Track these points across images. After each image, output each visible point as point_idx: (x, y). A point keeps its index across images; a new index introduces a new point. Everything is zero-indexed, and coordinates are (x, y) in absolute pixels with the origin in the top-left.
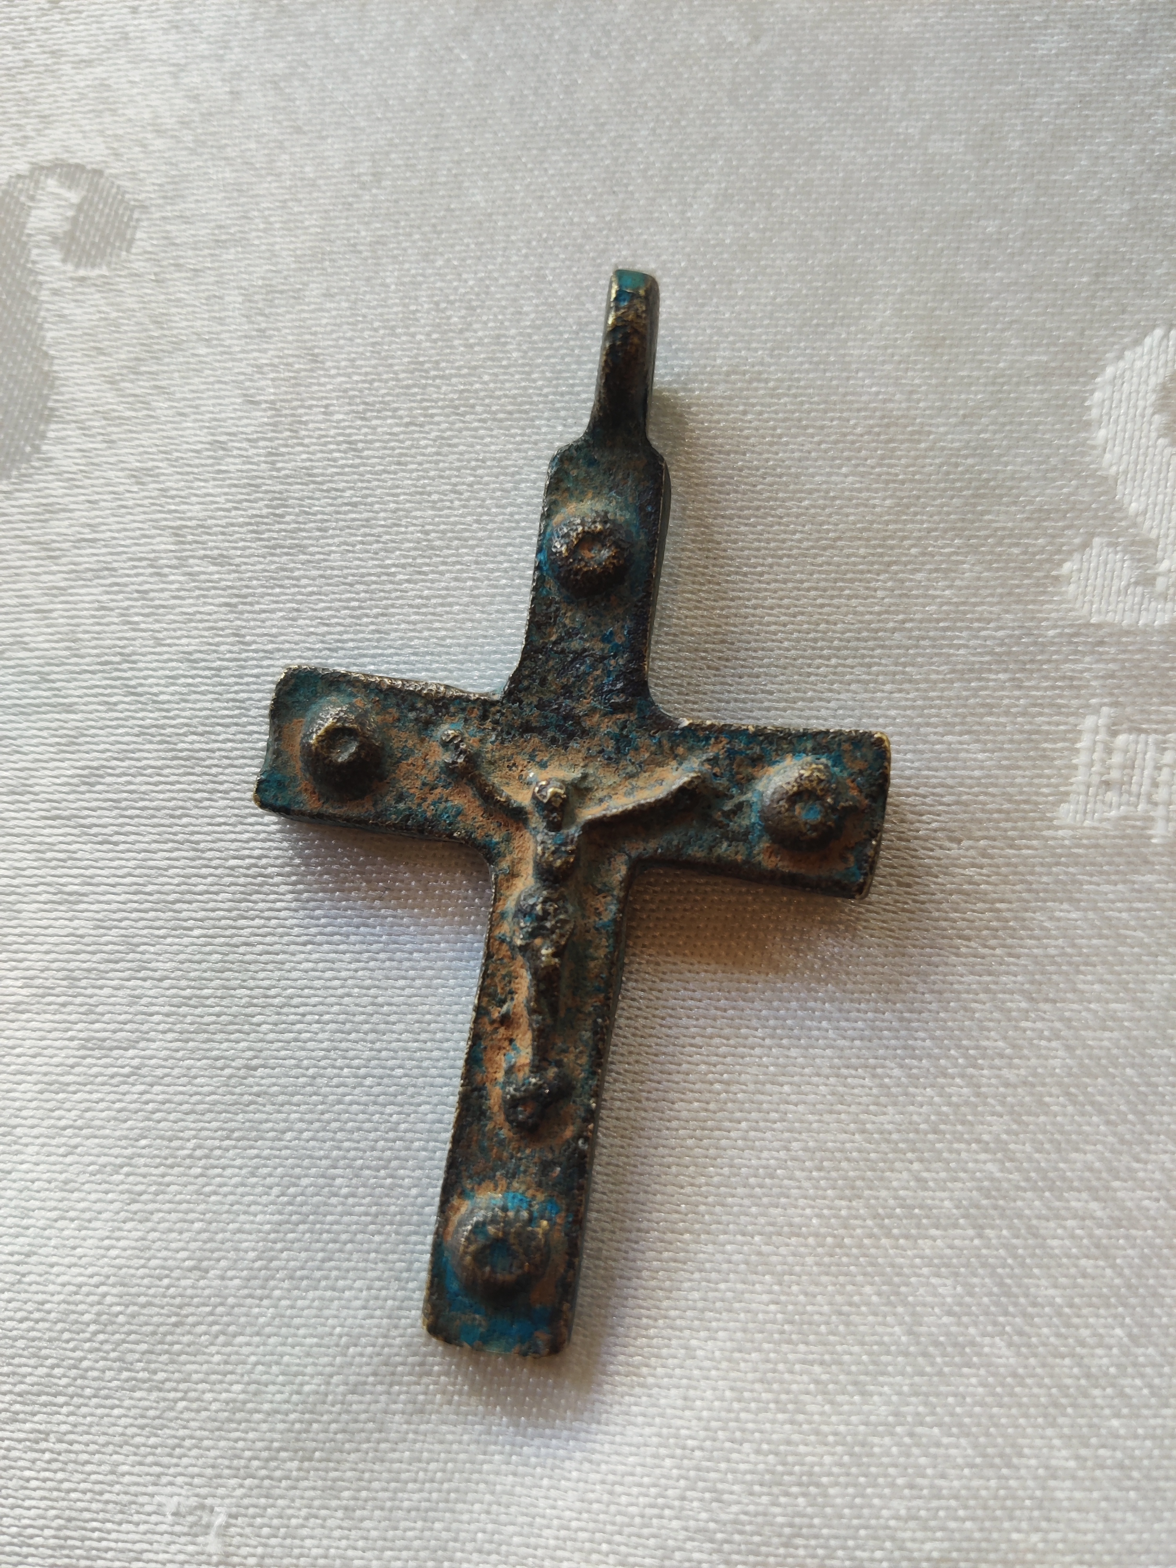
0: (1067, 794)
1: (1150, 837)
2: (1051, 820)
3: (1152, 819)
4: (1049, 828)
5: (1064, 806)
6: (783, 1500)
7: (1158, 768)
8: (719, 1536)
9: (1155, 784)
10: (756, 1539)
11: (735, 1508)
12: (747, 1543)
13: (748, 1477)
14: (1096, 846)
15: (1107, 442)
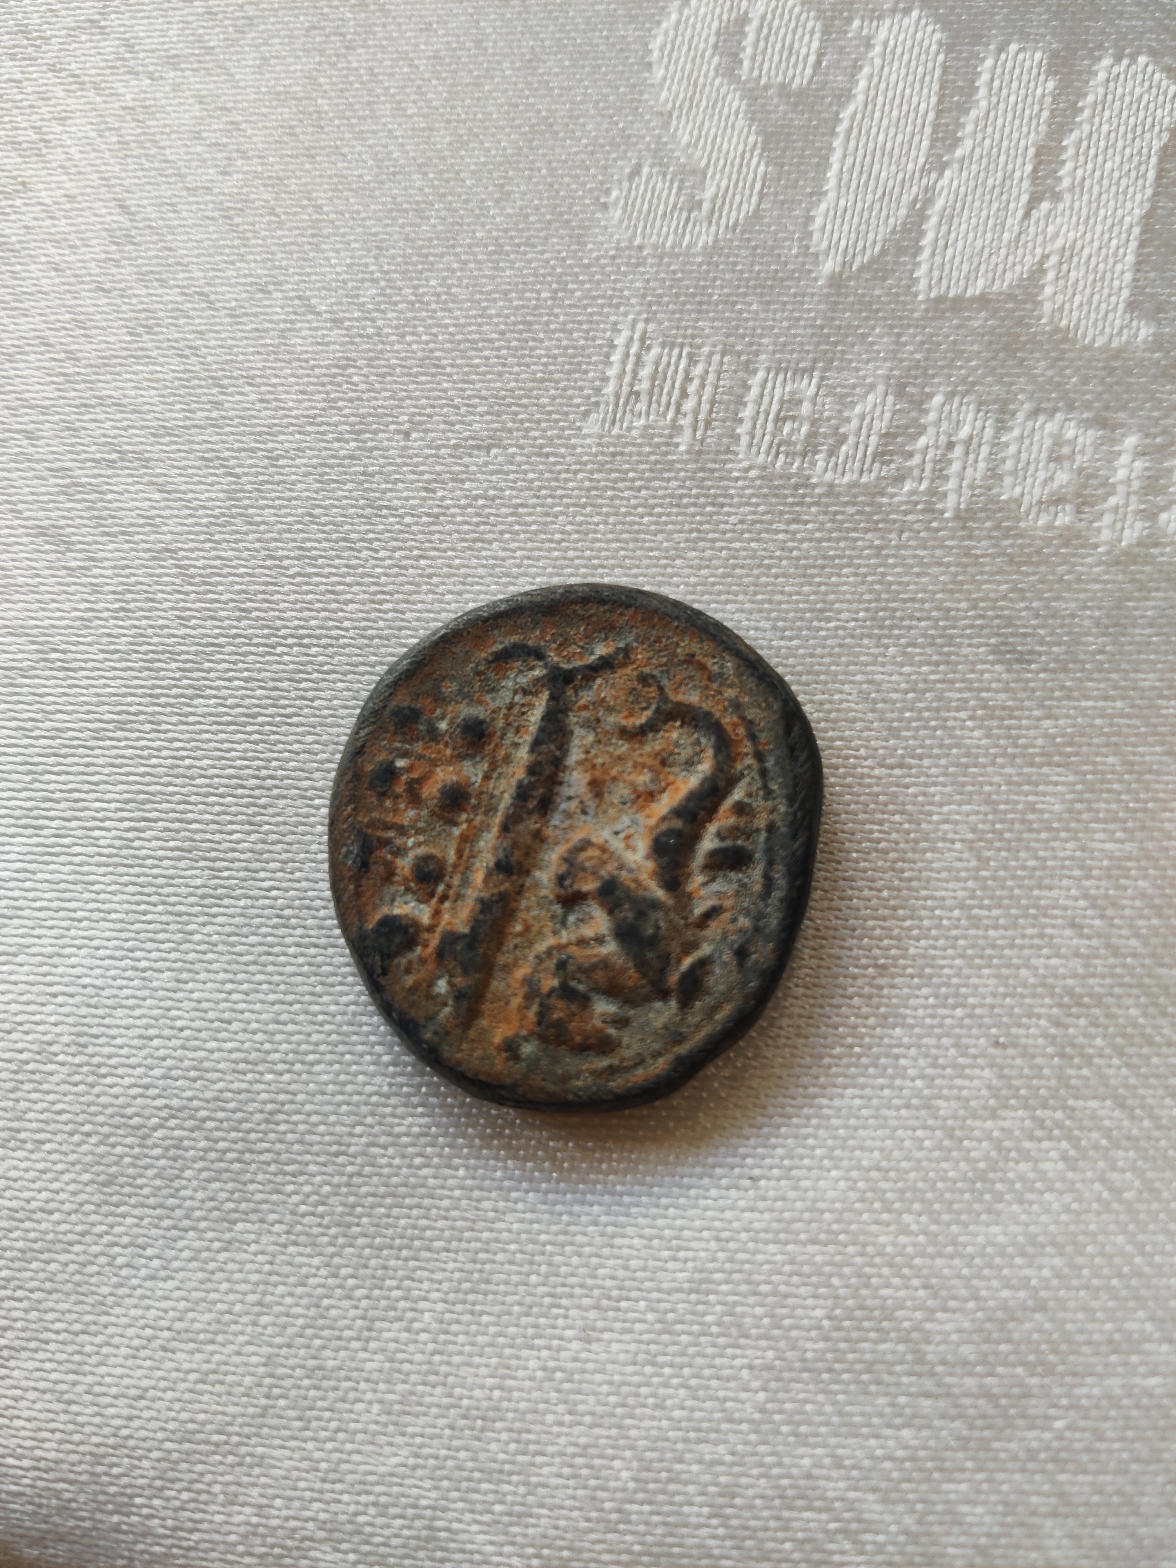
0: (597, 404)
1: (677, 445)
2: (580, 429)
3: (680, 429)
4: (577, 436)
5: (593, 416)
6: (269, 1077)
7: (688, 379)
8: (203, 1113)
9: (684, 394)
10: (239, 1115)
11: (220, 1085)
12: (229, 1119)
13: (235, 1055)
14: (622, 454)
15: (665, 79)
